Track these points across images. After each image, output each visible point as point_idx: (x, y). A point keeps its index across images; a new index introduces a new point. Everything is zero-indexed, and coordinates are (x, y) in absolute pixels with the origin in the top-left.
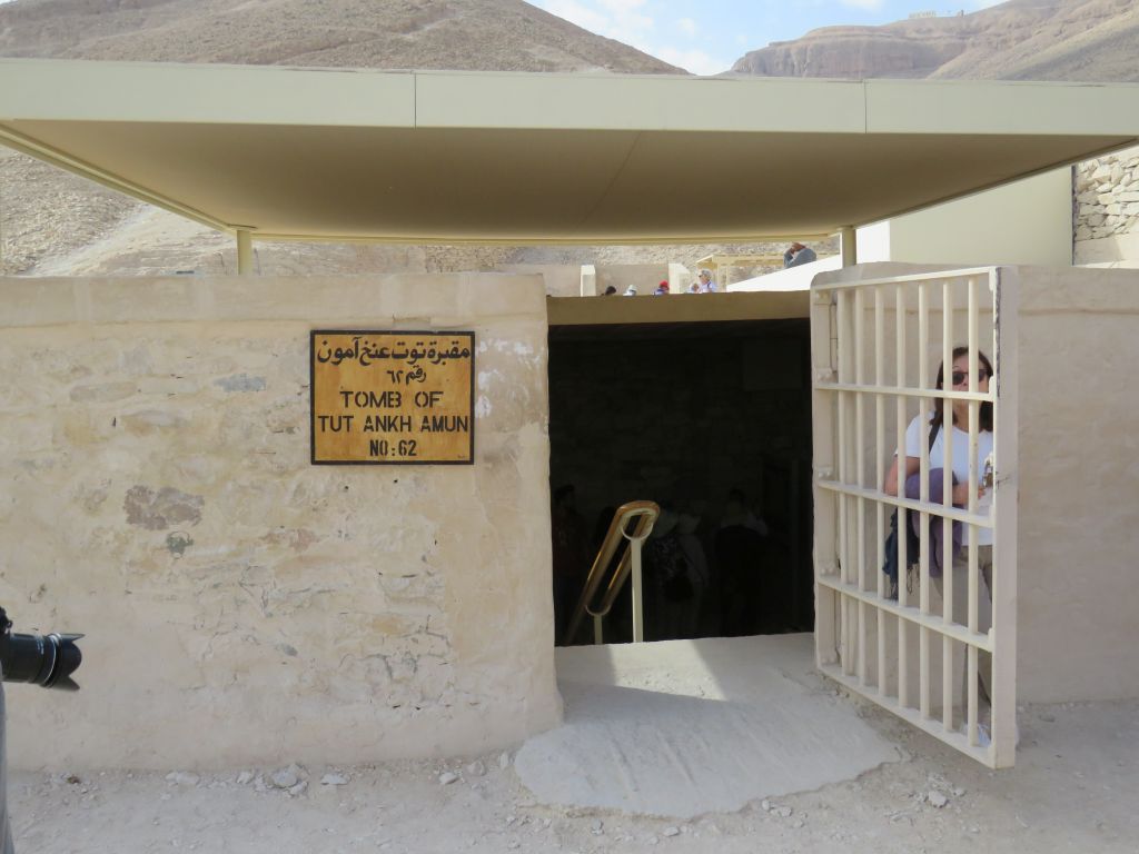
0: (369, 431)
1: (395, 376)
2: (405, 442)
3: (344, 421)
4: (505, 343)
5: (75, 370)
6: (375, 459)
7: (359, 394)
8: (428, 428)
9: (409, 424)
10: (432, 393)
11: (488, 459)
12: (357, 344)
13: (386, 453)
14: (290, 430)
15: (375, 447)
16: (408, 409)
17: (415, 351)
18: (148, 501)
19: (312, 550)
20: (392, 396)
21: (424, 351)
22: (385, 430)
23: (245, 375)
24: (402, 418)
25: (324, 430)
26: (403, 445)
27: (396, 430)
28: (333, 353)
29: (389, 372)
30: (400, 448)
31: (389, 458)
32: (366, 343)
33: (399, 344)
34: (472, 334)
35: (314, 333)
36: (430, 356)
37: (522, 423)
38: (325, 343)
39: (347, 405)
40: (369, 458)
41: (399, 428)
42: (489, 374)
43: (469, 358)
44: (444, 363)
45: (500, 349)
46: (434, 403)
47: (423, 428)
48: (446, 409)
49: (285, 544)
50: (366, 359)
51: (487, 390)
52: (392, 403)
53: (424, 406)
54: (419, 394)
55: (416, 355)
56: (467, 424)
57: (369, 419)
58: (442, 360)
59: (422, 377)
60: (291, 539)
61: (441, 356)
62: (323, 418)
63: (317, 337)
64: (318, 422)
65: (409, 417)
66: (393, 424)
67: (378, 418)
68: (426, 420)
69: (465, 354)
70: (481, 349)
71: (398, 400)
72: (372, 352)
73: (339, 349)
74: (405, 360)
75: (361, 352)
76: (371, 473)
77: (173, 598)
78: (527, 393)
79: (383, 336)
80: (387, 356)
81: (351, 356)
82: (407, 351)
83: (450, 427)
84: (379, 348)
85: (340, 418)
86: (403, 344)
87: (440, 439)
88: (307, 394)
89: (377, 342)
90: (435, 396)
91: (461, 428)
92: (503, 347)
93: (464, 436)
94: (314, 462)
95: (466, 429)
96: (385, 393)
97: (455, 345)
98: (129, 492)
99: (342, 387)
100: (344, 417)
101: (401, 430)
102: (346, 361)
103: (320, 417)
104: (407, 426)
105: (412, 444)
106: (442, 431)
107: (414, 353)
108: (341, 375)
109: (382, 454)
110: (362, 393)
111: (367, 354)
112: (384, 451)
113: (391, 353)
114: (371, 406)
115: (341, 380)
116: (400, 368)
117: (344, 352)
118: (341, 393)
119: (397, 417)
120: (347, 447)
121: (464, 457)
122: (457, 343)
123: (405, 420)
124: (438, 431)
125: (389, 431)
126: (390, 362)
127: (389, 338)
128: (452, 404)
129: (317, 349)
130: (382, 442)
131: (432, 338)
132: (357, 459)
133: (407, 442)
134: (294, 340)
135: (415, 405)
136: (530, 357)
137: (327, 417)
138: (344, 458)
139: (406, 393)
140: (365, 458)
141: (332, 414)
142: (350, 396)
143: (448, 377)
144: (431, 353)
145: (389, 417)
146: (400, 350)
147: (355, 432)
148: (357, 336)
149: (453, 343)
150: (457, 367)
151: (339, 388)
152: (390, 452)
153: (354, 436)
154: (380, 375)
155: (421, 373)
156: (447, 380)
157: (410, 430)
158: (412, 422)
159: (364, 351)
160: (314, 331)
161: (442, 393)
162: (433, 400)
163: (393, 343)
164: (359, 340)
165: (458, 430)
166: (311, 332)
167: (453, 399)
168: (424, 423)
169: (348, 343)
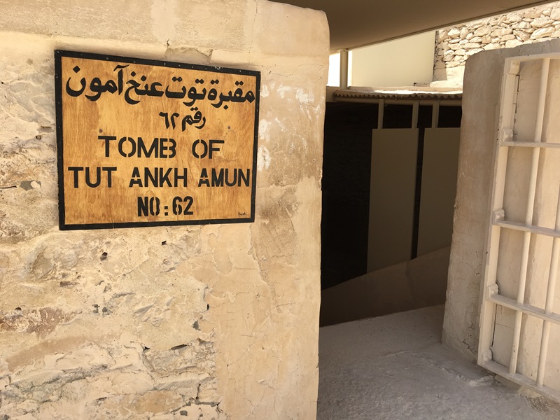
0: (136, 186)
1: (169, 120)
2: (180, 200)
3: (104, 174)
4: (287, 88)
6: (145, 219)
7: (124, 139)
8: (207, 182)
9: (185, 177)
10: (211, 142)
11: (266, 214)
12: (120, 75)
13: (158, 213)
14: (27, 185)
15: (144, 206)
16: (183, 160)
17: (193, 89)
20: (165, 144)
21: (204, 91)
22: (156, 185)
24: (176, 170)
25: (76, 186)
26: (177, 201)
27: (170, 185)
28: (88, 83)
29: (162, 114)
30: (174, 206)
31: (162, 217)
32: (133, 74)
33: (174, 79)
34: (257, 75)
35: (60, 54)
36: (211, 98)
37: (300, 177)
38: (77, 69)
39: (107, 155)
40: (136, 219)
41: (173, 183)
42: (271, 123)
43: (254, 101)
44: (226, 107)
45: (283, 97)
46: (214, 152)
47: (201, 182)
48: (227, 161)
50: (133, 95)
51: (268, 140)
52: (165, 152)
53: (203, 156)
54: (197, 142)
55: (194, 96)
56: (248, 178)
57: (136, 172)
58: (224, 103)
59: (202, 122)
61: (223, 98)
62: (76, 170)
63: (66, 61)
64: (68, 175)
65: (185, 170)
66: (166, 178)
67: (147, 170)
68: (204, 173)
69: (250, 97)
70: (264, 94)
71: (173, 149)
72: (141, 88)
73: (97, 80)
74: (181, 101)
75: (126, 87)
78: (305, 144)
79: (155, 68)
80: (160, 94)
81: (112, 90)
82: (184, 89)
83: (231, 180)
84: (149, 82)
85: (98, 169)
86: (180, 79)
87: (220, 194)
88: (51, 137)
89: (148, 75)
90: (215, 145)
91: (243, 182)
92: (286, 92)
93: (245, 191)
94: (64, 227)
95: (247, 184)
96: (156, 140)
99: (101, 131)
100: (105, 169)
101: (176, 185)
102: (106, 96)
103: (70, 169)
104: (183, 180)
105: (188, 201)
106: (222, 185)
107: (192, 92)
108: (100, 114)
109: (153, 214)
110: (127, 139)
111: (134, 89)
112: (155, 211)
113: (164, 90)
114: (139, 156)
115: (100, 120)
116: (176, 110)
117: (103, 84)
118: (100, 138)
119: (170, 170)
120: (109, 207)
121: (244, 214)
122: (242, 83)
123: (181, 173)
124: (218, 186)
125: (161, 186)
126: (163, 101)
127: (163, 71)
128: (234, 155)
129: (65, 77)
130: (152, 199)
131: (214, 76)
132: (122, 221)
133: (183, 199)
134: (30, 62)
135: (192, 155)
136: (311, 105)
137: (81, 169)
138: (105, 220)
139: (182, 141)
140: (132, 219)
141: (88, 164)
142: (111, 142)
143: (230, 123)
144: (212, 94)
145: (161, 169)
146: (176, 88)
147: (118, 187)
148: (121, 64)
149: (237, 83)
150: (240, 112)
151: (98, 130)
152: (162, 211)
153: (117, 192)
154: (152, 117)
155: (200, 118)
156: (229, 128)
157: (185, 185)
158: (188, 175)
159: (131, 85)
160: (59, 51)
161: (222, 142)
162: (212, 150)
163: (167, 77)
164: (123, 69)
165: (239, 185)
166: (56, 51)
167: (235, 151)
168: (202, 176)
169: (108, 72)
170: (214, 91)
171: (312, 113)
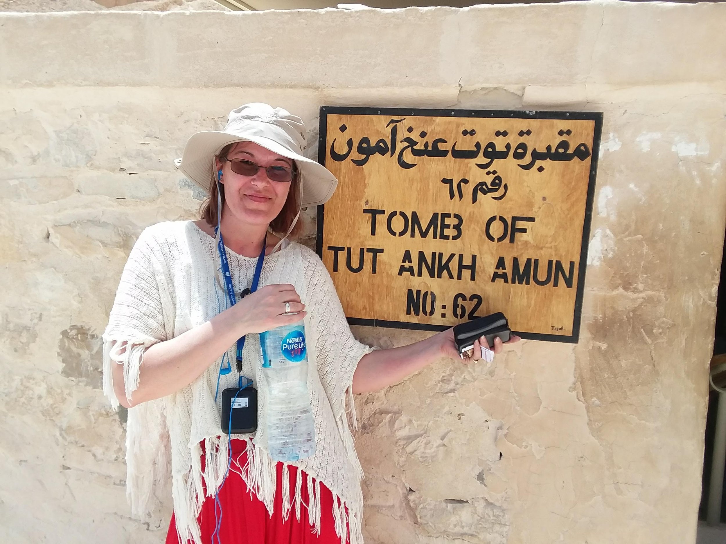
0: (406, 274)
1: (455, 188)
2: (464, 298)
3: (368, 256)
6: (414, 319)
7: (394, 214)
8: (504, 276)
9: (472, 268)
10: (515, 219)
11: (601, 332)
12: (394, 132)
13: (432, 313)
15: (415, 302)
16: (472, 244)
17: (491, 145)
20: (447, 221)
21: (508, 146)
22: (432, 275)
24: (461, 256)
25: (335, 269)
26: (460, 301)
27: (451, 277)
28: (355, 145)
29: (445, 181)
30: (455, 305)
31: (436, 320)
32: (410, 130)
33: (465, 133)
34: (597, 118)
35: (326, 112)
36: (518, 156)
38: (343, 129)
39: (373, 233)
40: (404, 318)
41: (455, 274)
42: (620, 190)
43: (589, 159)
44: (541, 169)
45: (646, 147)
46: (518, 234)
47: (496, 276)
48: (538, 247)
51: (613, 219)
52: (446, 232)
53: (500, 239)
54: (493, 219)
55: (493, 154)
56: (573, 275)
57: (407, 256)
58: (538, 163)
59: (502, 190)
61: (536, 156)
62: (336, 250)
63: (332, 118)
64: (328, 256)
65: (474, 257)
66: (446, 267)
67: (421, 255)
68: (501, 263)
69: (581, 153)
70: (611, 144)
71: (457, 227)
72: (419, 147)
73: (365, 140)
74: (473, 162)
75: (400, 146)
79: (439, 119)
80: (444, 154)
81: (383, 152)
82: (478, 145)
83: (542, 276)
84: (430, 139)
85: (362, 250)
86: (472, 133)
87: (524, 296)
89: (429, 129)
90: (520, 225)
91: (562, 281)
92: (653, 142)
93: (563, 294)
95: (569, 284)
96: (436, 215)
97: (564, 137)
99: (367, 203)
100: (369, 250)
101: (459, 277)
102: (375, 159)
103: (330, 248)
104: (470, 271)
105: (476, 300)
106: (528, 283)
107: (490, 150)
108: (366, 182)
109: (425, 313)
110: (398, 213)
111: (410, 148)
112: (428, 310)
113: (449, 149)
114: (413, 236)
115: (366, 190)
116: (465, 174)
117: (373, 144)
118: (366, 211)
119: (452, 256)
120: (371, 298)
121: (561, 329)
122: (569, 132)
123: (467, 261)
124: (520, 283)
125: (439, 276)
126: (448, 164)
127: (450, 123)
128: (550, 240)
129: (329, 137)
130: (426, 294)
131: (522, 124)
132: (386, 318)
133: (468, 296)
135: (485, 237)
136: (702, 162)
137: (342, 249)
138: (365, 314)
139: (471, 217)
140: (398, 317)
141: (350, 244)
142: (379, 217)
143: (545, 193)
144: (520, 151)
145: (441, 255)
146: (466, 144)
147: (384, 274)
148: (395, 118)
149: (561, 133)
150: (563, 176)
151: (363, 202)
152: (438, 311)
153: (382, 281)
154: (431, 184)
155: (499, 185)
156: (544, 199)
157: (473, 278)
158: (477, 265)
159: (406, 144)
160: (325, 107)
161: (532, 219)
162: (515, 230)
163: (454, 131)
164: (398, 124)
165: (556, 284)
166: (322, 108)
167: (552, 232)
168: (497, 268)
169: (380, 130)
170: (523, 146)
171: (703, 175)
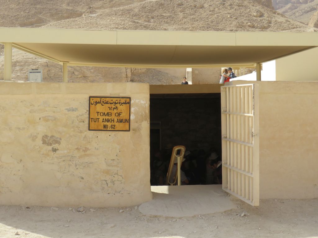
0: (103, 122)
1: (110, 108)
2: (112, 125)
3: (97, 120)
4: (138, 100)
5: (31, 105)
6: (105, 129)
8: (118, 122)
9: (114, 121)
10: (120, 113)
11: (133, 130)
12: (101, 100)
14: (83, 122)
15: (105, 126)
16: (113, 117)
18: (48, 138)
19: (88, 152)
20: (109, 114)
21: (118, 102)
22: (107, 122)
23: (72, 107)
24: (112, 119)
25: (92, 122)
28: (95, 102)
30: (111, 127)
31: (108, 129)
34: (130, 98)
35: (90, 97)
36: (119, 104)
37: (142, 121)
38: (93, 100)
39: (98, 116)
40: (103, 129)
41: (111, 122)
42: (134, 108)
45: (137, 102)
48: (123, 117)
49: (81, 150)
50: (103, 104)
51: (134, 112)
53: (117, 116)
54: (116, 113)
55: (116, 103)
56: (128, 121)
57: (103, 119)
58: (122, 105)
60: (83, 149)
61: (122, 103)
62: (92, 119)
64: (91, 120)
65: (114, 119)
66: (109, 121)
67: (106, 119)
68: (118, 120)
69: (128, 103)
70: (132, 102)
74: (113, 105)
75: (102, 102)
76: (103, 133)
77: (53, 163)
78: (144, 113)
79: (107, 98)
80: (108, 103)
83: (124, 121)
84: (106, 101)
86: (113, 100)
87: (121, 125)
88: (88, 112)
89: (106, 100)
93: (127, 124)
94: (89, 130)
96: (107, 113)
98: (43, 136)
99: (97, 111)
102: (98, 104)
105: (114, 126)
110: (102, 113)
112: (107, 127)
114: (104, 116)
115: (96, 109)
117: (98, 102)
120: (98, 126)
121: (127, 129)
124: (121, 123)
126: (109, 105)
128: (125, 116)
129: (91, 101)
130: (107, 125)
131: (120, 99)
132: (101, 129)
134: (85, 99)
135: (115, 116)
136: (145, 104)
138: (97, 129)
139: (113, 113)
142: (99, 113)
145: (109, 119)
146: (112, 102)
149: (125, 100)
150: (126, 106)
152: (109, 128)
153: (99, 123)
154: (106, 108)
155: (117, 108)
156: (123, 110)
161: (122, 113)
162: (120, 115)
163: (110, 100)
169: (98, 100)
171: (145, 106)
